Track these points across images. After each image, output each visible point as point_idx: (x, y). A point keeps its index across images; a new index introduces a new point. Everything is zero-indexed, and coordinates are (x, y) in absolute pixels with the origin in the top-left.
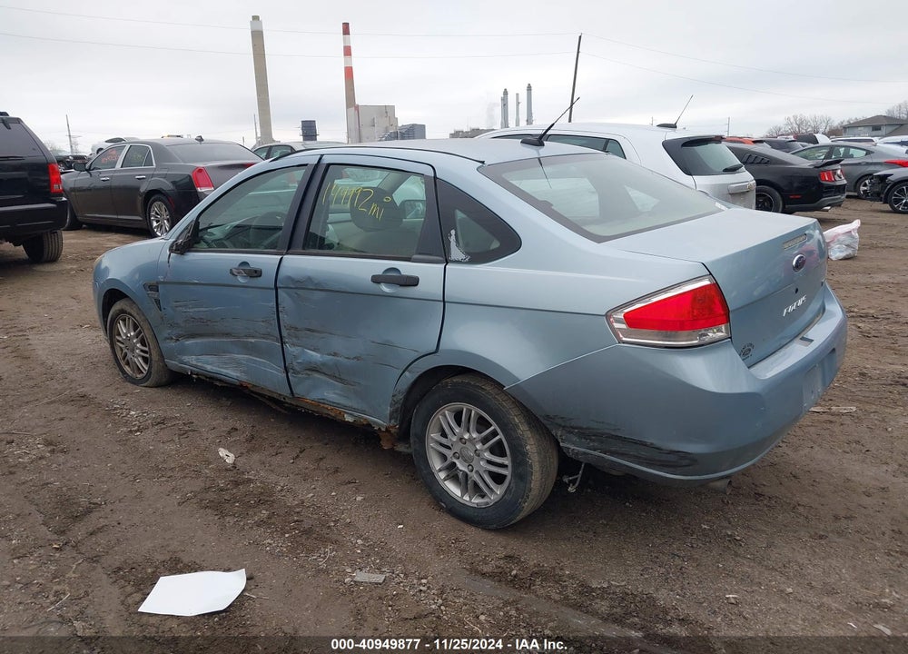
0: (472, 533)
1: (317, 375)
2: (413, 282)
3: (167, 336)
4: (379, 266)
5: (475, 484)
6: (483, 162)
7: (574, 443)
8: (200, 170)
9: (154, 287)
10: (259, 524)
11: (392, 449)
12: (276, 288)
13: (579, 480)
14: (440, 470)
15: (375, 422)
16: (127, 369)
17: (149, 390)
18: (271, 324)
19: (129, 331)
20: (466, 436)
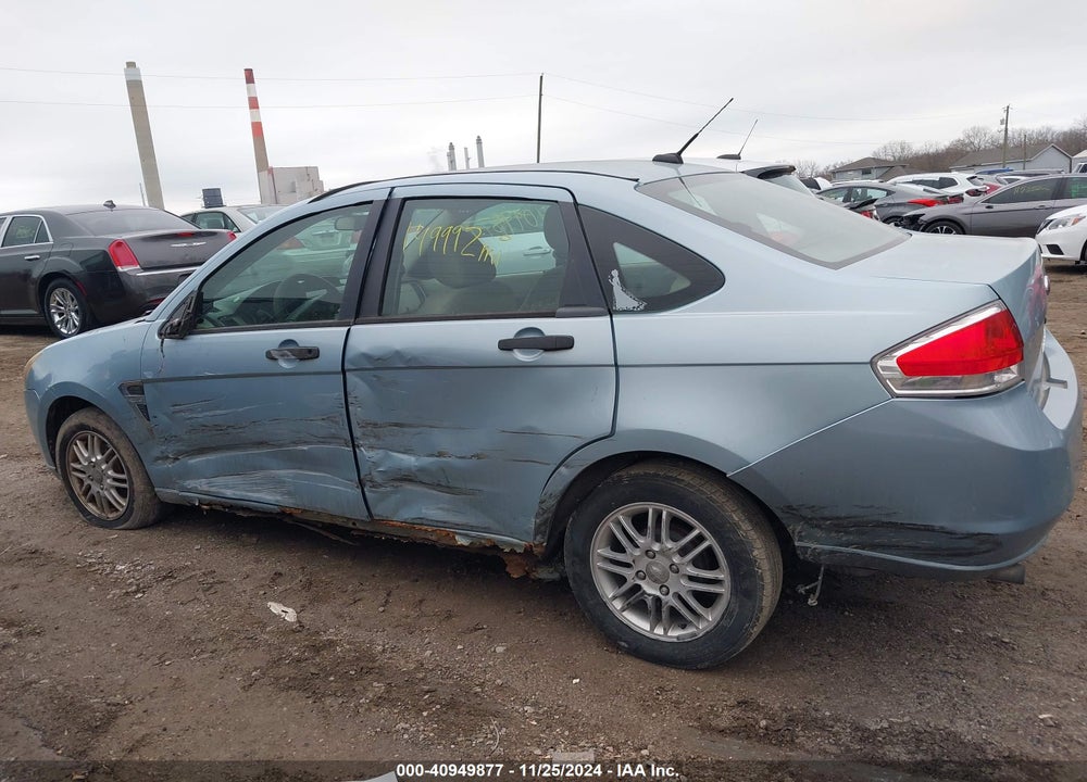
0: (675, 678)
1: (409, 487)
2: (566, 343)
3: (159, 455)
4: (509, 328)
5: (673, 610)
6: (637, 180)
7: (818, 541)
8: (119, 244)
9: (136, 389)
10: (378, 702)
11: (526, 577)
12: (344, 372)
13: (819, 588)
14: (614, 598)
15: (505, 543)
16: (91, 507)
17: (131, 533)
18: (337, 423)
19: (94, 455)
20: (656, 547)
